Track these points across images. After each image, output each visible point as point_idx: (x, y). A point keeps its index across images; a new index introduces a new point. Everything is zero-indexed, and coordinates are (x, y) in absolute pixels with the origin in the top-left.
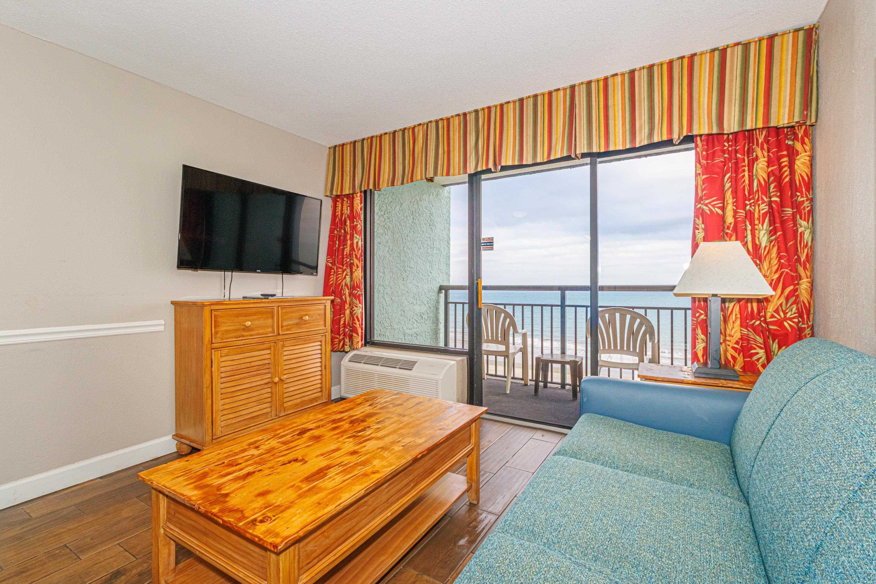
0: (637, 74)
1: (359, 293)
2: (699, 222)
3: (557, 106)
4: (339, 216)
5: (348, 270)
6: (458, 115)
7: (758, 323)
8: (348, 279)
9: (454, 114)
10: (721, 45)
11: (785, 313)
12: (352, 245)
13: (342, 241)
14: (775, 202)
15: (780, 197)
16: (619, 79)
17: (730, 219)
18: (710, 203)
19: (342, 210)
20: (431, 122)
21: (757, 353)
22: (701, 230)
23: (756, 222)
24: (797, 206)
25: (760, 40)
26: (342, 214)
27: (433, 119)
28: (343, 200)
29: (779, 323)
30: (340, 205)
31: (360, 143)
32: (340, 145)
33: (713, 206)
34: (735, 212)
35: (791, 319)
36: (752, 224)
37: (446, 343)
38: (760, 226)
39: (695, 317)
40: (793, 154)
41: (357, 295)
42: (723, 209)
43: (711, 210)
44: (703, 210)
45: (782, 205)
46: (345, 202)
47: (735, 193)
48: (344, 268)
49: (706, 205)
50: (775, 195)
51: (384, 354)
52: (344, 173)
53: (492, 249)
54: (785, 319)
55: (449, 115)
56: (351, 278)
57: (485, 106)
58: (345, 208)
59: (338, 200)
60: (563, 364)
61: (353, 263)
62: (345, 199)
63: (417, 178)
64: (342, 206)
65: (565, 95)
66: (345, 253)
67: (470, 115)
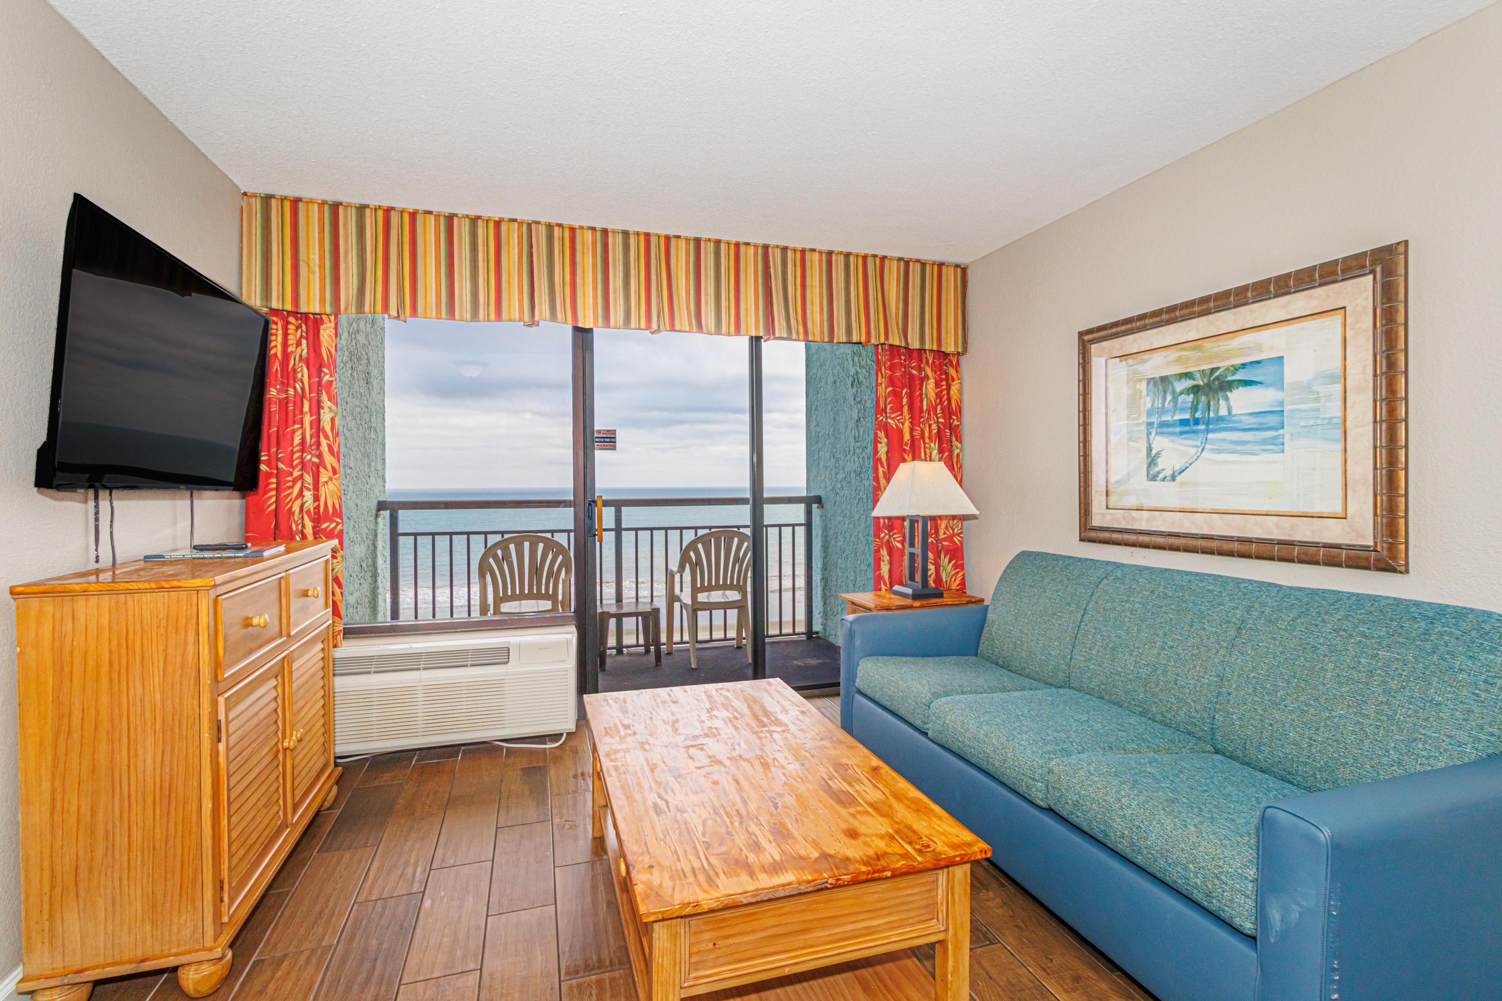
0: (834, 256)
1: (340, 527)
2: (881, 434)
3: (746, 267)
4: (279, 355)
5: (308, 478)
6: (593, 229)
7: (931, 539)
8: (308, 495)
9: (586, 224)
10: (906, 256)
11: (953, 530)
12: (317, 425)
13: (291, 415)
14: (941, 423)
15: (944, 418)
16: (816, 256)
17: (907, 437)
18: (896, 417)
19: (285, 344)
20: (538, 223)
21: (930, 569)
22: (884, 445)
23: (927, 440)
24: (954, 429)
25: (934, 264)
26: (285, 355)
27: (544, 219)
28: (286, 324)
29: (950, 538)
30: (280, 332)
31: (352, 213)
32: (284, 199)
33: (897, 420)
34: (912, 431)
36: (924, 443)
37: (395, 614)
38: (932, 445)
39: (879, 538)
40: (949, 380)
41: (336, 531)
42: (902, 424)
43: (896, 425)
44: (886, 423)
45: (944, 424)
46: (290, 326)
47: (911, 410)
48: (296, 473)
49: (893, 419)
50: (941, 417)
51: (414, 645)
53: (614, 448)
55: (576, 224)
56: (316, 498)
57: (642, 229)
58: (292, 340)
59: (274, 317)
60: (619, 617)
61: (322, 463)
62: (292, 319)
63: (512, 317)
64: (286, 335)
65: (756, 255)
66: (297, 441)
67: (614, 237)
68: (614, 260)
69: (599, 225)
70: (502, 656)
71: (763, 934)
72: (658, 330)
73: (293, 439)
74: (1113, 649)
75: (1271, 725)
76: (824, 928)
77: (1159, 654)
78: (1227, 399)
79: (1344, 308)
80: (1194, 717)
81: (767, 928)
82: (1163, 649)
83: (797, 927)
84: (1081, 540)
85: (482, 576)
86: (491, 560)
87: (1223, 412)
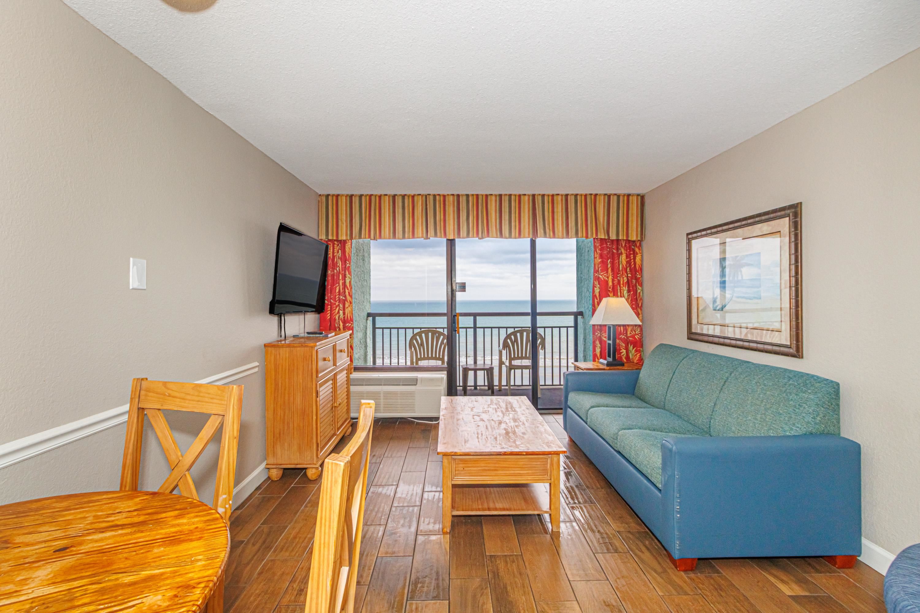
0: (569, 197)
1: (352, 325)
2: (597, 283)
3: (524, 205)
4: (331, 257)
5: (341, 306)
6: (453, 195)
7: (623, 337)
8: (341, 312)
9: (450, 193)
10: (609, 192)
11: (635, 332)
12: (344, 284)
13: (335, 280)
14: (629, 276)
15: (631, 274)
16: (560, 197)
17: (610, 284)
18: (603, 274)
19: (333, 253)
20: (429, 195)
21: (623, 352)
22: (598, 288)
23: (622, 286)
24: (637, 280)
25: (624, 195)
26: (334, 257)
27: (432, 193)
28: (334, 244)
29: (633, 336)
30: (332, 248)
31: (358, 198)
32: (333, 195)
33: (605, 276)
34: (613, 280)
35: (638, 334)
36: (620, 287)
37: (374, 362)
38: (624, 288)
39: (595, 335)
40: (635, 254)
41: (351, 327)
42: (608, 277)
43: (603, 278)
44: (599, 277)
45: (632, 278)
47: (613, 270)
48: (337, 304)
49: (602, 275)
50: (629, 274)
52: (339, 221)
53: (465, 291)
54: (636, 334)
55: (446, 193)
56: (344, 314)
57: (475, 193)
58: (336, 250)
59: (330, 243)
60: (475, 370)
61: (346, 300)
62: (336, 242)
63: (419, 236)
64: (334, 248)
65: (529, 199)
66: (337, 291)
67: (462, 197)
68: (462, 208)
69: (456, 193)
70: (414, 382)
71: (480, 468)
72: (482, 238)
73: (336, 290)
74: (681, 391)
75: (727, 424)
76: (502, 470)
77: (696, 393)
78: (741, 271)
79: (780, 232)
80: (704, 422)
81: (481, 467)
82: (698, 391)
83: (493, 469)
84: (688, 339)
85: (410, 348)
86: (414, 341)
87: (740, 278)
